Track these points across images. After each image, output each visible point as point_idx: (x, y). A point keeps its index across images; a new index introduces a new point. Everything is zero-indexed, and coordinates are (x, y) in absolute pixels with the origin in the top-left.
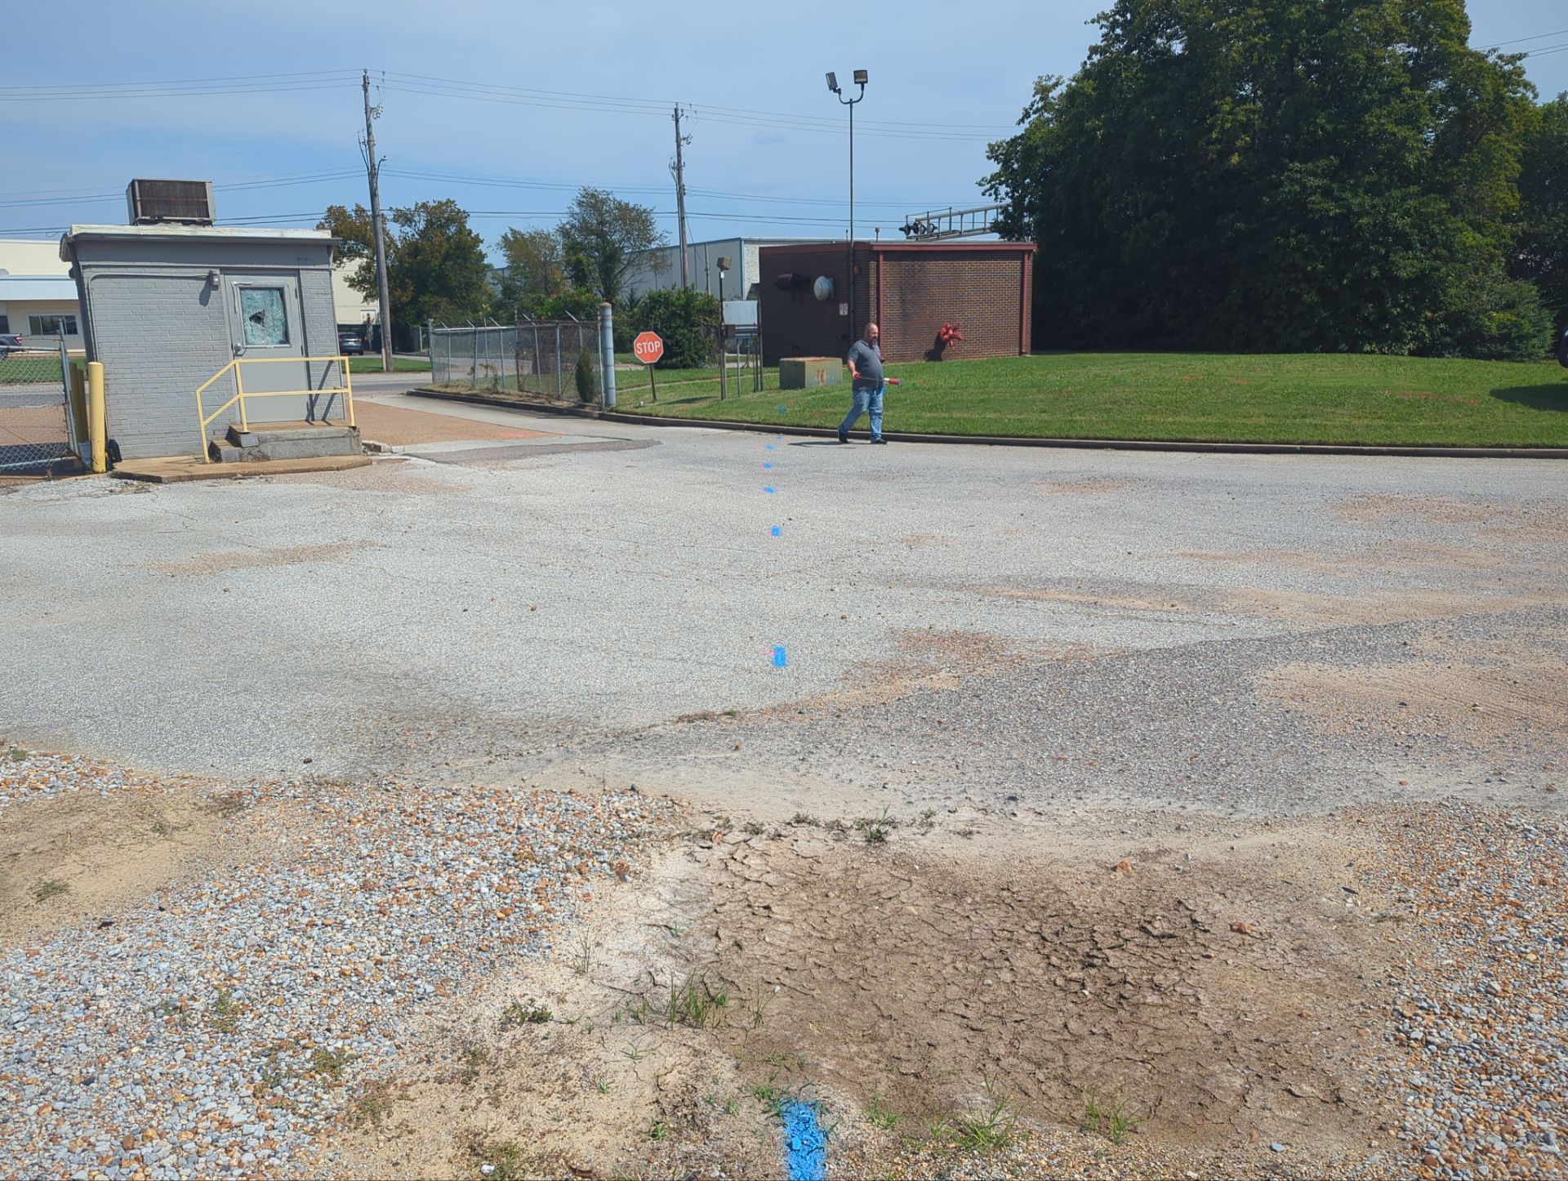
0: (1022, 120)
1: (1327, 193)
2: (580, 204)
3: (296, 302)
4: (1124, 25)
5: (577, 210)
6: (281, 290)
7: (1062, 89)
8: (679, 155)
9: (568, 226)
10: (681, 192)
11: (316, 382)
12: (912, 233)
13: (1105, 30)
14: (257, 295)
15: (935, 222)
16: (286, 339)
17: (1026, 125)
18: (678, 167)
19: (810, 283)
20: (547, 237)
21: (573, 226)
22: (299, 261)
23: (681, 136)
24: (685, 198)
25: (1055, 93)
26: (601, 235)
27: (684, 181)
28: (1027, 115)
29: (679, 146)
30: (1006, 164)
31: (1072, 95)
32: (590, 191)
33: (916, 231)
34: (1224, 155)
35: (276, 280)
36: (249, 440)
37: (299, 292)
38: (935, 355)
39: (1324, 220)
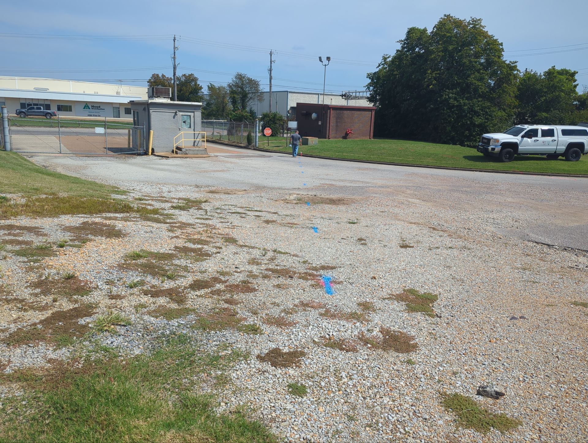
0: (378, 67)
2: (236, 78)
3: (193, 119)
4: (407, 44)
5: (235, 79)
6: (190, 116)
7: (390, 59)
8: (271, 66)
9: (231, 84)
10: (271, 79)
11: (196, 138)
12: (344, 97)
13: (402, 45)
14: (185, 117)
15: (351, 94)
16: (190, 127)
18: (271, 70)
19: (311, 114)
20: (224, 88)
21: (232, 85)
22: (194, 109)
23: (272, 60)
24: (272, 80)
25: (388, 60)
26: (242, 88)
27: (272, 75)
28: (379, 66)
29: (271, 63)
30: (372, 80)
31: (393, 61)
32: (239, 73)
33: (345, 96)
34: (428, 86)
35: (189, 114)
36: (183, 150)
37: (194, 117)
38: (345, 137)
39: (453, 106)
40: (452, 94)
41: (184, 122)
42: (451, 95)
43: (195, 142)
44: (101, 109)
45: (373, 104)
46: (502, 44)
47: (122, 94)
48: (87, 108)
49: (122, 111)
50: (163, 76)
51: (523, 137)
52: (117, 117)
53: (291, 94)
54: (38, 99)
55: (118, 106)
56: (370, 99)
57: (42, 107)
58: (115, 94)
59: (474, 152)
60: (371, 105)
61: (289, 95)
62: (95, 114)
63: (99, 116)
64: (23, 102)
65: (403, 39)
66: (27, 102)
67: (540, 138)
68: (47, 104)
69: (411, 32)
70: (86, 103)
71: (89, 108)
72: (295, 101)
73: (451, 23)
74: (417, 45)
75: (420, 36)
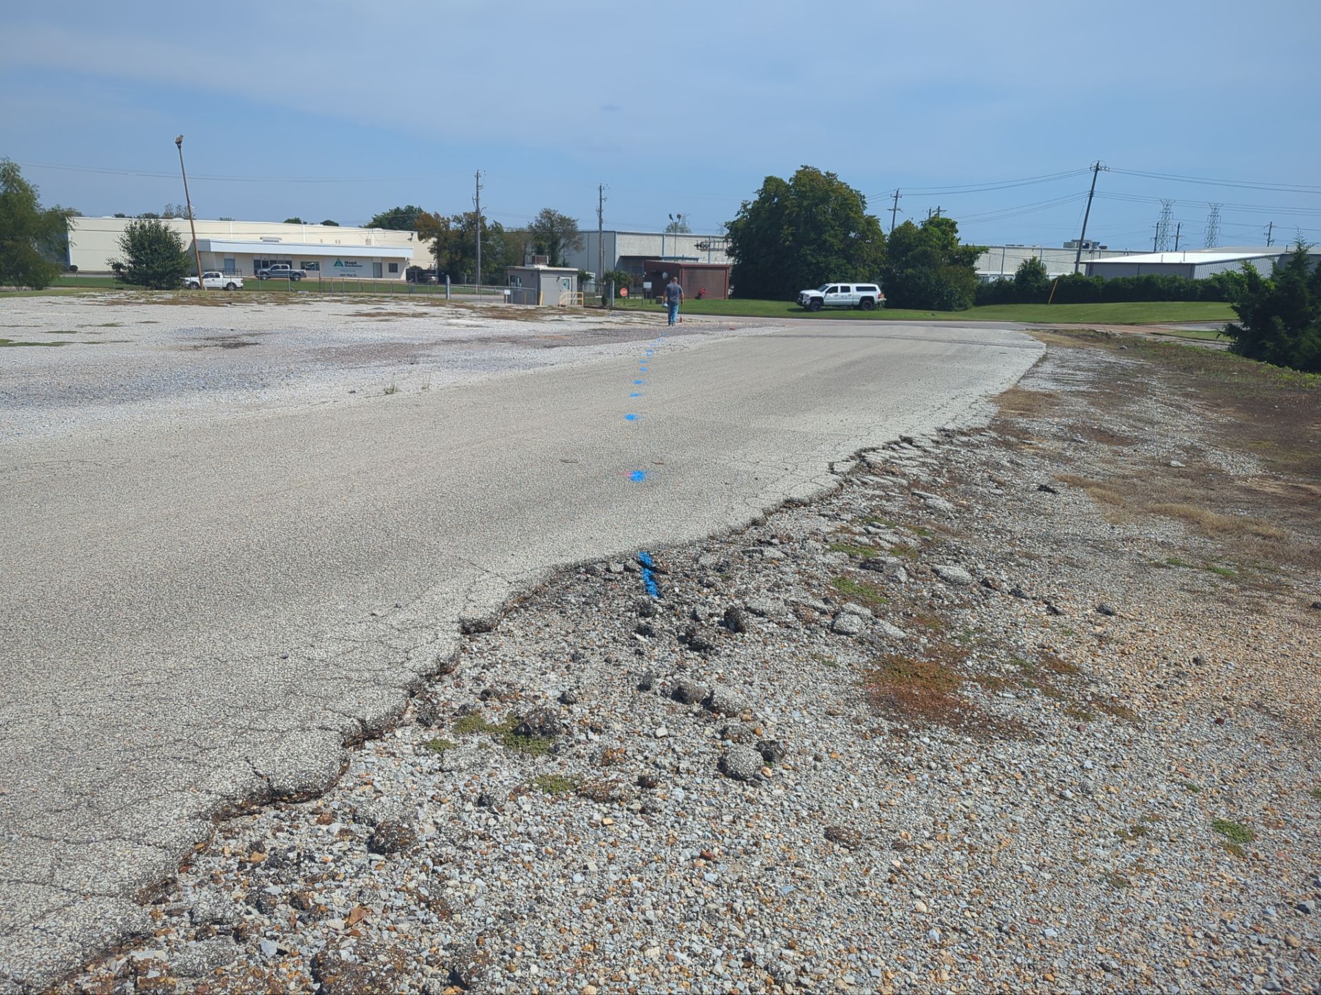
1: (813, 256)
2: (542, 216)
5: (539, 218)
6: (569, 280)
7: (750, 207)
9: (534, 226)
12: (700, 247)
13: (760, 195)
16: (569, 288)
17: (739, 216)
18: (600, 211)
19: (661, 274)
21: (536, 226)
25: (747, 208)
27: (602, 217)
28: (739, 213)
29: (601, 202)
30: (731, 230)
31: (752, 210)
32: (547, 210)
34: (785, 242)
35: (567, 278)
37: (572, 280)
38: (698, 297)
39: (811, 264)
40: (810, 250)
41: (565, 284)
42: (808, 252)
43: (572, 300)
44: (357, 266)
45: (733, 258)
46: (865, 196)
47: (373, 244)
48: (339, 266)
49: (386, 268)
50: (437, 215)
51: (827, 292)
52: (378, 277)
53: (620, 236)
54: (277, 255)
55: (380, 261)
57: (288, 266)
58: (365, 244)
61: (618, 237)
62: (349, 273)
63: (355, 276)
64: (258, 258)
65: (760, 189)
66: (263, 259)
67: (839, 293)
68: (288, 260)
70: (339, 257)
71: (342, 265)
72: (627, 247)
73: (807, 177)
74: (776, 196)
75: (778, 186)
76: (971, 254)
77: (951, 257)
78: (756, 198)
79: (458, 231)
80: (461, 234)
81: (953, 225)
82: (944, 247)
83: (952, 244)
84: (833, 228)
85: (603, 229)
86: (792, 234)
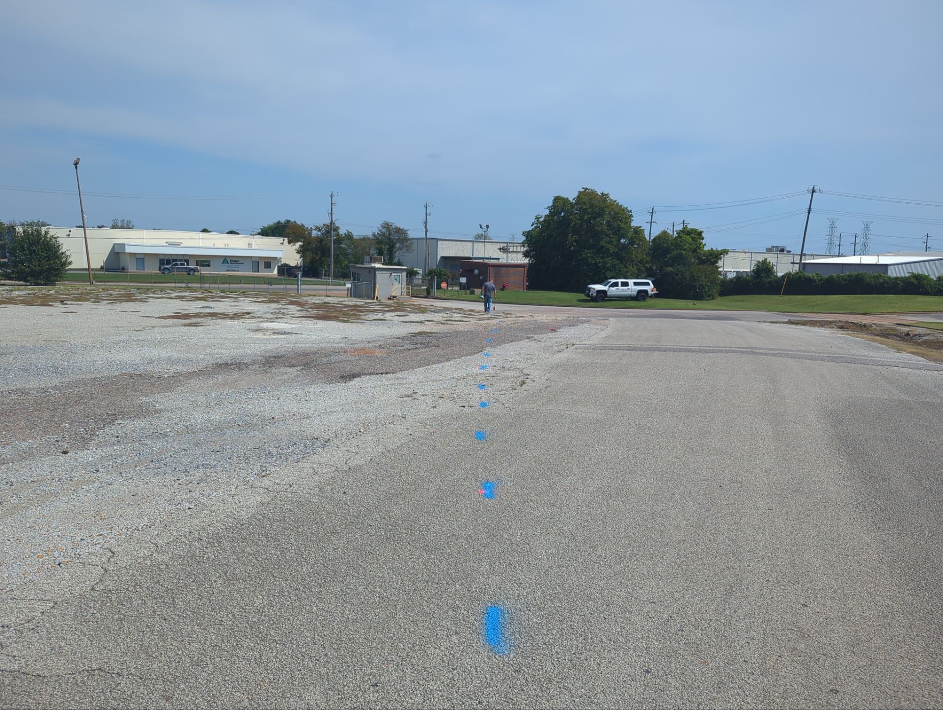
1: (592, 258)
2: (382, 226)
3: (401, 278)
4: (554, 210)
5: (381, 228)
6: (399, 276)
9: (376, 234)
11: (403, 290)
12: (502, 250)
13: (550, 210)
14: (396, 276)
15: (508, 248)
16: (399, 283)
17: (533, 227)
18: (426, 223)
19: (474, 271)
21: (378, 234)
22: (402, 271)
23: (428, 213)
25: (540, 220)
26: (389, 238)
27: (427, 228)
29: (426, 216)
30: (527, 237)
32: (386, 222)
34: (570, 246)
35: (398, 274)
36: (398, 297)
37: (402, 276)
38: (503, 290)
39: (591, 264)
40: (590, 253)
41: (396, 280)
42: (588, 255)
43: (402, 292)
44: (240, 263)
45: (528, 259)
46: (631, 211)
47: (254, 247)
48: (225, 263)
49: (262, 265)
51: (609, 287)
52: (256, 272)
53: (441, 242)
54: (177, 255)
55: (257, 260)
56: (526, 254)
57: (185, 263)
58: (247, 247)
59: (582, 296)
60: (526, 261)
61: (439, 243)
62: (233, 269)
63: (238, 271)
64: (163, 258)
65: (550, 206)
66: (166, 258)
67: (620, 287)
68: (186, 259)
69: (557, 199)
70: (225, 257)
71: (228, 263)
72: (446, 250)
73: (586, 196)
74: (563, 211)
75: (564, 204)
76: (715, 256)
77: (699, 259)
78: (547, 212)
79: (318, 237)
80: (320, 240)
81: (700, 233)
82: (695, 251)
83: (700, 248)
84: (607, 235)
85: (428, 236)
86: (576, 241)
